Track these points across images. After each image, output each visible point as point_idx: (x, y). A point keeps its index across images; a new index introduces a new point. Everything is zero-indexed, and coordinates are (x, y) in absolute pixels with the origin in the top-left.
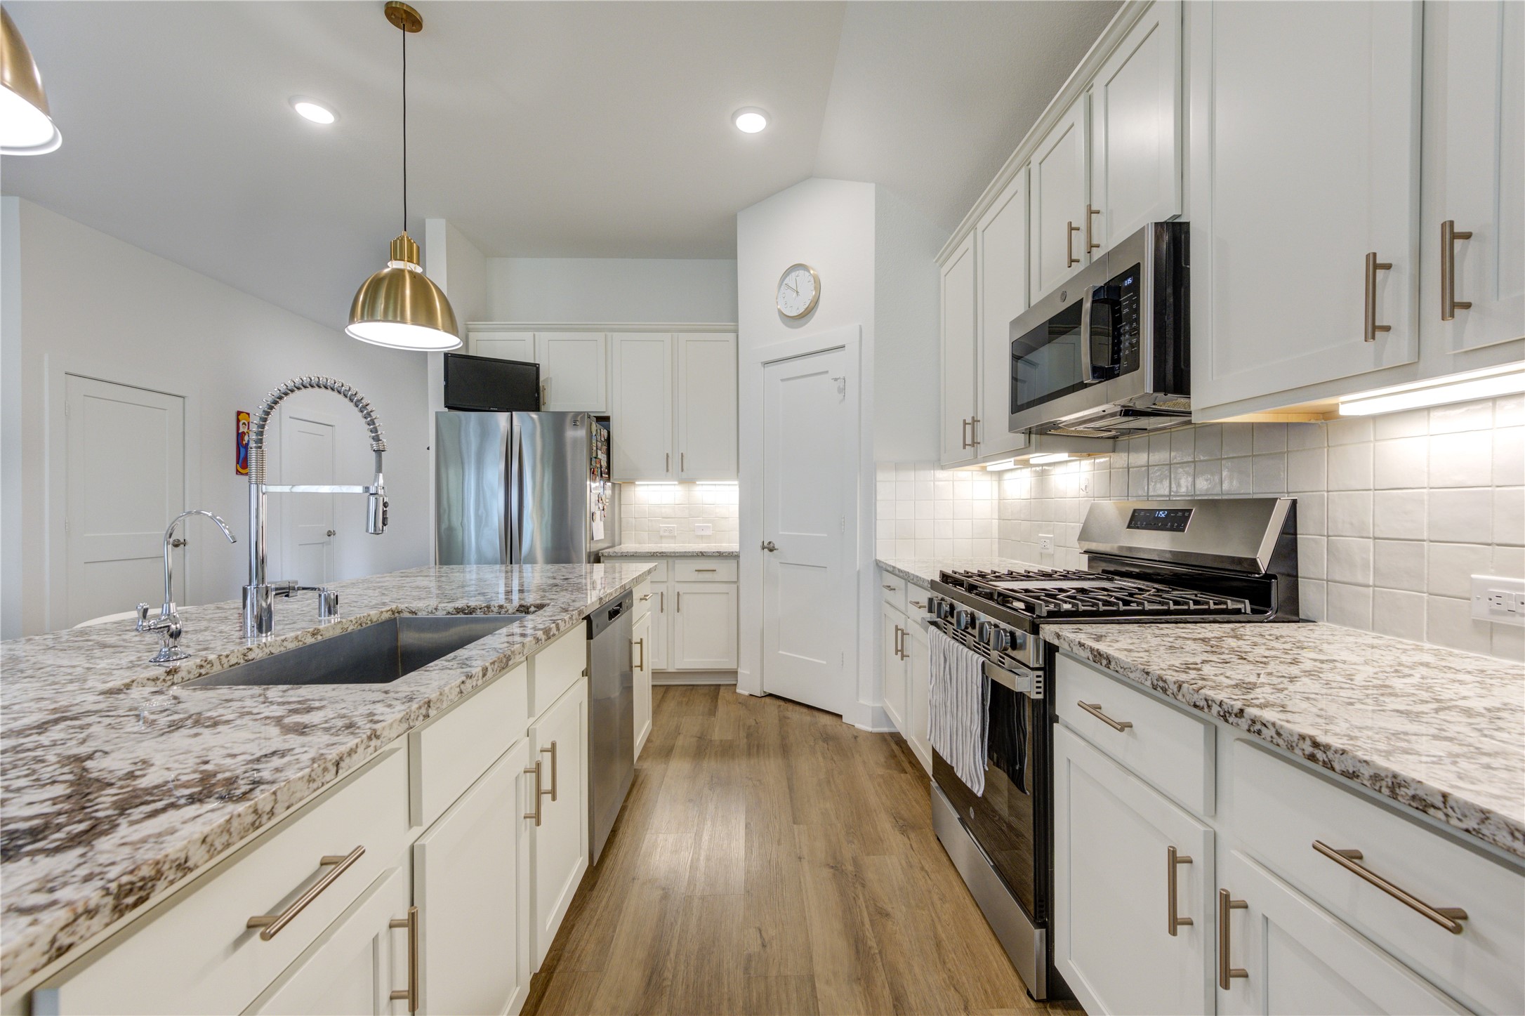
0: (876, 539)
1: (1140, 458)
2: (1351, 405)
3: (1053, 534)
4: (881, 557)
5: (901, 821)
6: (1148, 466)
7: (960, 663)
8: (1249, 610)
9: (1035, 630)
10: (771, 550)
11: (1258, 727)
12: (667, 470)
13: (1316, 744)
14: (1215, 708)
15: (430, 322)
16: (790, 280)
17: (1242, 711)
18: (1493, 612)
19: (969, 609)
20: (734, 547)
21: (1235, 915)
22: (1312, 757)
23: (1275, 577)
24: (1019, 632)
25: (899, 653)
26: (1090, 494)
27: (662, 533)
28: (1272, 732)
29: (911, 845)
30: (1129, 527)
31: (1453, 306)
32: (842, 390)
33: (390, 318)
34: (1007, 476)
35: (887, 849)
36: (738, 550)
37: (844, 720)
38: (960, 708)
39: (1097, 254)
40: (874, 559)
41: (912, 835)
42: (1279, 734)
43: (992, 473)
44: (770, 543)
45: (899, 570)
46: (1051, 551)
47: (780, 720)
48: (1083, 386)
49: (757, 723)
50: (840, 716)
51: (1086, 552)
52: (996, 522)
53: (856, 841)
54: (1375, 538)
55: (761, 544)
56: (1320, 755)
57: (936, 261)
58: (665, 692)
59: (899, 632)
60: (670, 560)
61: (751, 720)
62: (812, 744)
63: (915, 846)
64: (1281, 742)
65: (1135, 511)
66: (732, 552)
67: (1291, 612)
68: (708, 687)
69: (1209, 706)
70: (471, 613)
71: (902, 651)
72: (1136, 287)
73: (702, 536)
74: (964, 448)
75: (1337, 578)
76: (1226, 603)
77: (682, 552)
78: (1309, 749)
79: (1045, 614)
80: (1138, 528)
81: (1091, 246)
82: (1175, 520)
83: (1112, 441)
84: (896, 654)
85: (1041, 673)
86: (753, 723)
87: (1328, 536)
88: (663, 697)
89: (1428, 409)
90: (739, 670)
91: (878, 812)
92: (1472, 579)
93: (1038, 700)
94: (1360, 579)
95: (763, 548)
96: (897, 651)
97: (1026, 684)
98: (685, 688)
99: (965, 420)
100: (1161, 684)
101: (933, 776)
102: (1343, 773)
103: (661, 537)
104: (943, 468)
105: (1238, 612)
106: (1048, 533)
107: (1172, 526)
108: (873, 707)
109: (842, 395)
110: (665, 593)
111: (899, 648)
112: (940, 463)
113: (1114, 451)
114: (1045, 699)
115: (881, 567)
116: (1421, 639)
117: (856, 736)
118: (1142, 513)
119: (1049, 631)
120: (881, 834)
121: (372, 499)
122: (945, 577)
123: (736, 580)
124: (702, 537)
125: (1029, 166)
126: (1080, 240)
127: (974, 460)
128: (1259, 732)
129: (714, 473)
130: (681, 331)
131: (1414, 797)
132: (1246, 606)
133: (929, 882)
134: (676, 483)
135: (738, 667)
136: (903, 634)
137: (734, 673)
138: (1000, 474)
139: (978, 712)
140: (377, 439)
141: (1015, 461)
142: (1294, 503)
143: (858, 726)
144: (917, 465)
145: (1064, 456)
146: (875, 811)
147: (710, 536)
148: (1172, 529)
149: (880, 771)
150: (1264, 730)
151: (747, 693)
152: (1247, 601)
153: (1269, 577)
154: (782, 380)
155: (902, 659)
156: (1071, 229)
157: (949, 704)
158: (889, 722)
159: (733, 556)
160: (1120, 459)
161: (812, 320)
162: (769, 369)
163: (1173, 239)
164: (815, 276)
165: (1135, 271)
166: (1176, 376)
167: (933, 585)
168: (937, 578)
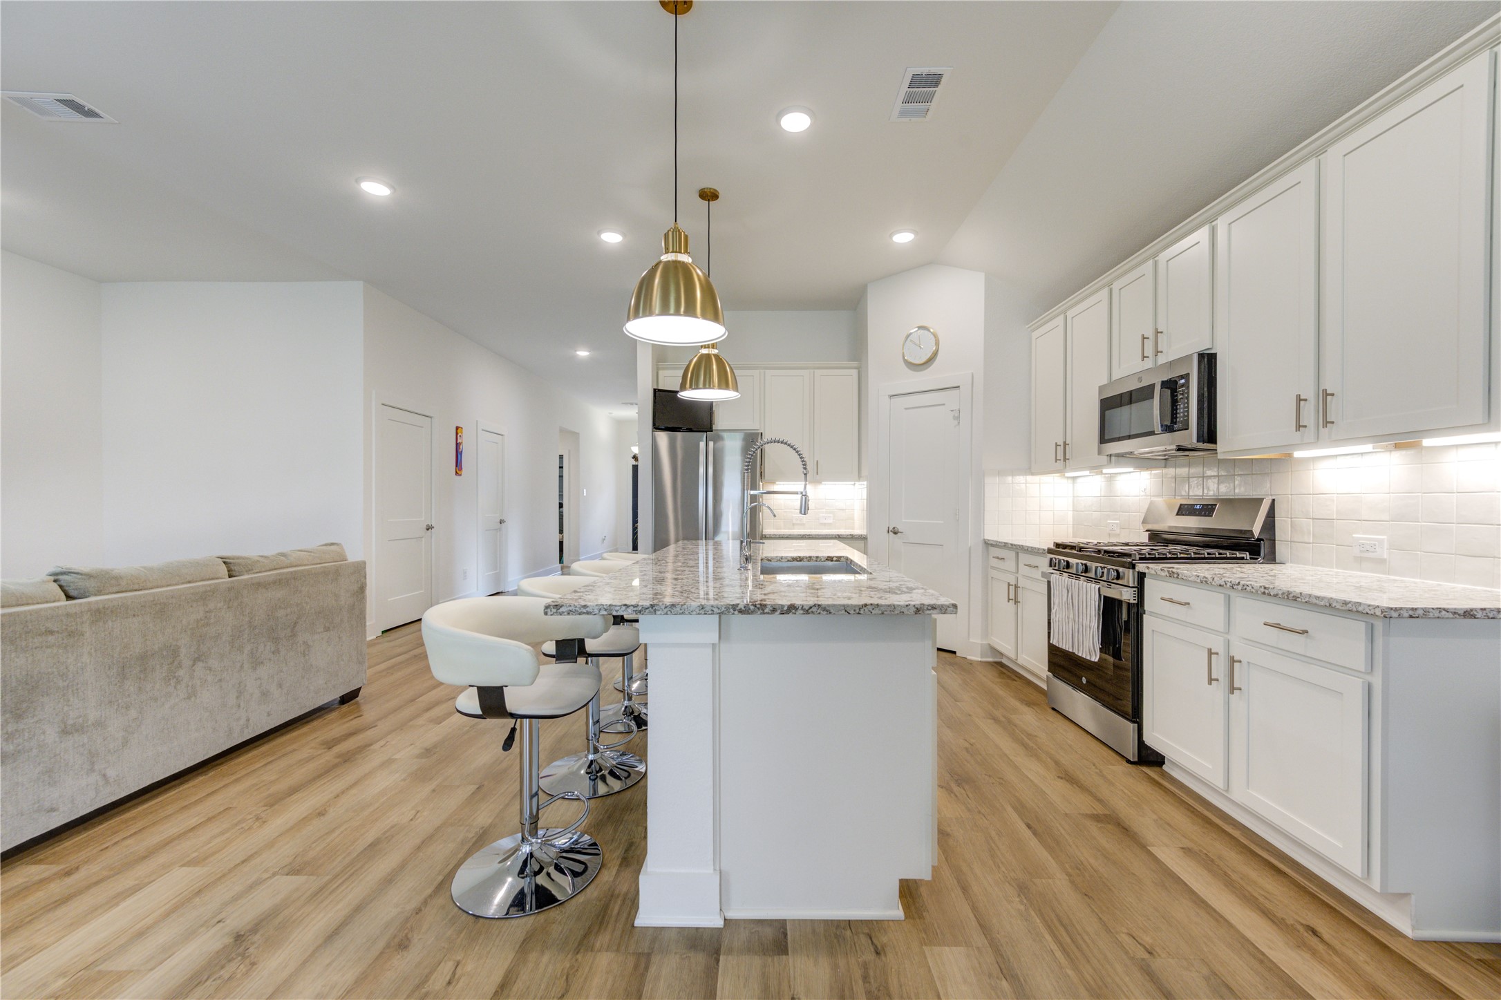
0: (984, 524)
1: (1183, 471)
2: (1297, 454)
3: (1119, 520)
4: (991, 535)
6: (1188, 476)
7: (1081, 592)
8: (1248, 558)
9: (1133, 567)
10: (895, 533)
11: (1245, 587)
13: (1265, 588)
14: (1229, 584)
15: (727, 387)
16: (916, 338)
17: (1239, 583)
18: (1361, 552)
19: (1084, 562)
20: (862, 531)
21: (1236, 665)
22: (1264, 593)
23: (1263, 540)
24: (1121, 570)
25: (1014, 600)
26: (1148, 493)
28: (1250, 588)
30: (1177, 514)
31: (1326, 423)
32: (957, 418)
34: (1079, 480)
35: (1022, 713)
36: (866, 534)
37: (957, 654)
38: (1081, 617)
39: (1162, 360)
40: (982, 538)
42: (1253, 588)
43: (1068, 478)
44: (894, 528)
45: (1012, 545)
46: (1118, 531)
48: (1152, 433)
51: (1147, 531)
52: (1070, 514)
53: (1000, 709)
54: (1313, 519)
55: (887, 529)
56: (1267, 591)
57: (1028, 328)
59: (1012, 587)
64: (1253, 591)
65: (1181, 505)
66: (859, 535)
67: (1272, 558)
69: (1226, 584)
70: (801, 561)
71: (1016, 598)
72: (1187, 385)
74: (1056, 462)
75: (1295, 540)
76: (1236, 554)
78: (1263, 590)
79: (1138, 559)
80: (1183, 515)
81: (1157, 352)
82: (1207, 510)
83: (1166, 461)
84: (1008, 602)
85: (1135, 589)
87: (1291, 518)
89: (1336, 456)
92: (1353, 537)
93: (1134, 604)
94: (1306, 540)
95: (889, 531)
96: (1009, 600)
97: (1127, 595)
99: (1056, 443)
100: (1205, 579)
102: (1274, 596)
103: (794, 524)
104: (1033, 474)
105: (1243, 558)
106: (1115, 520)
107: (1205, 513)
108: (982, 644)
109: (956, 422)
111: (1012, 597)
112: (1030, 471)
113: (1165, 467)
114: (1137, 604)
115: (988, 544)
116: (1333, 568)
117: (971, 663)
118: (1186, 506)
119: (1141, 567)
121: (804, 497)
122: (1058, 545)
124: (825, 524)
125: (1111, 287)
126: (1149, 345)
127: (1061, 471)
128: (1246, 589)
129: (838, 475)
130: (819, 368)
131: (1293, 597)
132: (1247, 555)
136: (1016, 587)
138: (1074, 478)
139: (1095, 616)
140: (805, 469)
141: (1092, 471)
142: (1274, 500)
143: (969, 657)
144: (1014, 472)
145: (1132, 469)
146: (1004, 696)
147: (832, 524)
148: (1205, 515)
149: (999, 680)
150: (1248, 588)
152: (1248, 553)
153: (1259, 540)
154: (906, 409)
155: (1016, 604)
156: (1144, 338)
157: (1071, 616)
158: (995, 652)
159: (863, 538)
160: (1171, 471)
161: (932, 366)
162: (894, 400)
163: (1208, 362)
164: (935, 335)
165: (1186, 377)
166: (1209, 434)
167: (1050, 551)
168: (1052, 546)
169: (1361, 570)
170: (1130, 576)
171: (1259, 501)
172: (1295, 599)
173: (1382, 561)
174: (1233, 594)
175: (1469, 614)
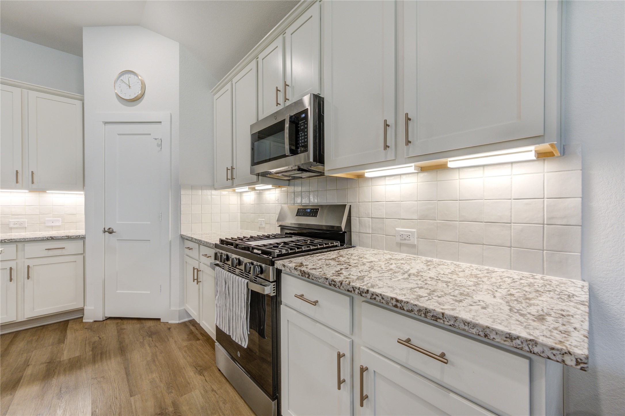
0: (180, 224)
1: (298, 189)
2: (369, 173)
3: (265, 219)
4: (184, 232)
5: (199, 368)
6: (302, 192)
7: (234, 284)
8: (339, 246)
9: (272, 264)
10: (110, 233)
11: (374, 296)
12: (17, 182)
13: (397, 301)
14: (357, 291)
16: (125, 78)
17: (368, 291)
18: (401, 240)
19: (238, 257)
20: (82, 232)
22: (396, 306)
23: (346, 232)
24: (263, 265)
25: (196, 281)
26: (279, 202)
27: (11, 225)
28: (380, 298)
29: (206, 380)
30: (297, 215)
31: (408, 141)
32: (160, 145)
34: (245, 194)
35: (193, 388)
36: (84, 234)
37: (161, 321)
38: (234, 306)
39: (287, 104)
40: (179, 234)
41: (206, 374)
42: (383, 298)
43: (238, 192)
44: (110, 229)
45: (195, 239)
46: (264, 226)
47: (118, 332)
48: (285, 156)
49: (100, 338)
50: (159, 319)
51: (280, 226)
52: (239, 214)
53: (173, 391)
54: (372, 218)
55: (103, 230)
56: (399, 305)
57: (212, 92)
58: (15, 337)
59: (196, 271)
60: (20, 245)
61: (95, 338)
62: (142, 341)
63: (207, 379)
64: (384, 301)
65: (298, 209)
66: (79, 236)
67: (350, 244)
68: (58, 324)
69: (354, 290)
71: (197, 279)
72: (307, 118)
73: (52, 226)
74: (227, 180)
75: (362, 232)
76: (333, 243)
77: (32, 238)
78: (394, 302)
79: (276, 256)
80: (300, 216)
81: (286, 99)
82: (314, 212)
83: (289, 181)
84: (194, 281)
85: (274, 283)
86: (97, 339)
87: (359, 217)
88: (11, 341)
89: (385, 176)
90: (85, 308)
91: (185, 368)
92: (396, 230)
93: (273, 296)
94: (368, 232)
95: (105, 232)
96: (194, 280)
97: (269, 290)
98: (36, 329)
99: (227, 168)
100: (333, 283)
101: (216, 340)
102: (408, 311)
104: (215, 189)
105: (336, 246)
106: (263, 219)
107: (312, 215)
108: (179, 310)
109: (159, 148)
110: (14, 267)
111: (196, 278)
112: (214, 187)
113: (289, 186)
114: (276, 296)
115: (183, 238)
116: (384, 250)
117: (169, 327)
118: (301, 210)
119: (279, 264)
120: (188, 380)
122: (222, 241)
123: (83, 253)
125: (258, 59)
126: (281, 95)
127: (232, 186)
128: (375, 299)
131: (433, 316)
132: (338, 244)
133: (217, 396)
134: (27, 191)
135: (84, 306)
136: (198, 271)
137: (82, 310)
138: (241, 193)
139: (245, 307)
141: (249, 188)
142: (350, 205)
143: (170, 322)
144: (203, 187)
145: (270, 186)
146: (184, 368)
147: (60, 226)
148: (312, 216)
149: (185, 344)
150: (377, 298)
151: (92, 321)
152: (339, 242)
153: (345, 232)
154: (119, 134)
155: (197, 284)
156: (278, 90)
157: (228, 305)
158: (189, 315)
159: (82, 238)
160: (291, 189)
161: (140, 104)
162: (108, 126)
163: (319, 101)
164: (140, 78)
165: (306, 113)
166: (320, 158)
167: (216, 246)
168: (218, 242)
169: (401, 252)
170: (270, 272)
171: (344, 206)
173: (413, 246)
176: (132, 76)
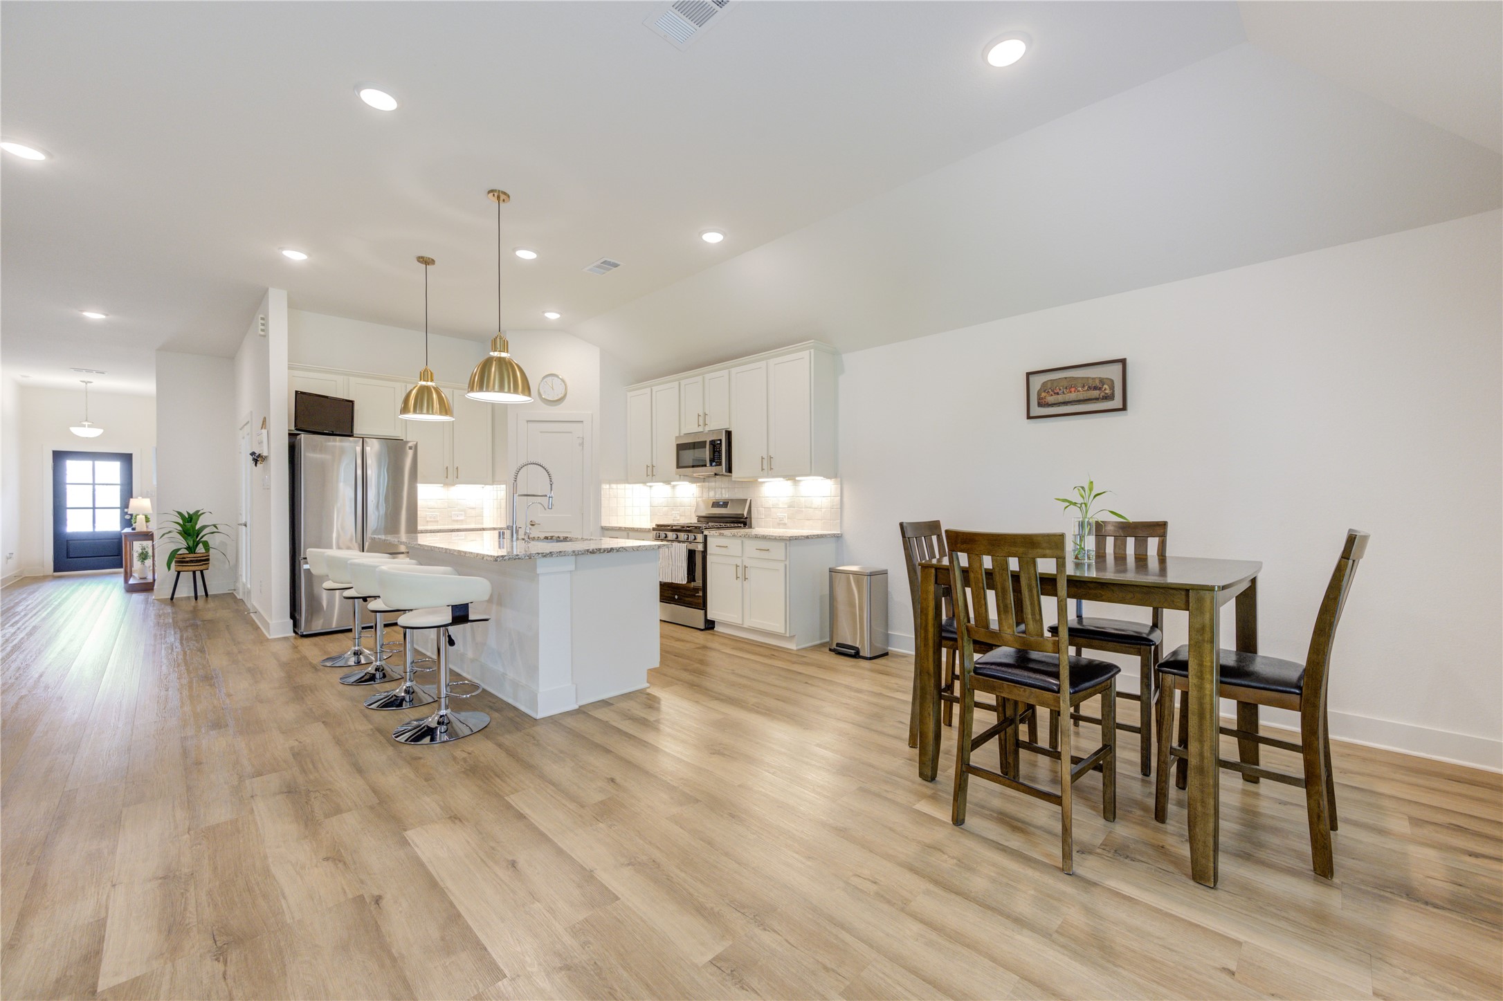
0: (601, 516)
1: (712, 485)
2: (760, 480)
3: (680, 511)
4: (604, 524)
6: (714, 488)
7: (676, 549)
9: (703, 533)
11: (749, 535)
12: (447, 477)
16: (549, 380)
17: (740, 537)
18: (780, 521)
19: (675, 533)
21: (746, 569)
22: (755, 537)
23: (748, 518)
24: (696, 535)
26: (696, 496)
28: (751, 535)
30: (711, 507)
31: (771, 469)
32: (582, 443)
33: (431, 412)
34: (654, 488)
38: (676, 562)
39: (707, 429)
40: (600, 526)
43: (648, 486)
44: (532, 522)
45: (625, 528)
46: (678, 518)
48: (705, 466)
51: (697, 515)
54: (764, 508)
56: (749, 538)
57: (626, 389)
64: (752, 537)
65: (712, 502)
67: (750, 527)
69: (742, 535)
72: (721, 443)
74: (645, 477)
75: (757, 517)
76: (738, 525)
78: (755, 535)
79: (704, 528)
80: (714, 507)
81: (705, 424)
82: (725, 504)
83: (704, 480)
85: (703, 544)
87: (756, 507)
89: (772, 482)
92: (776, 515)
93: (702, 551)
94: (761, 516)
95: (529, 524)
97: (700, 547)
99: (646, 466)
100: (734, 535)
103: (427, 522)
104: (629, 483)
105: (741, 527)
107: (723, 506)
109: (581, 446)
112: (628, 481)
113: (704, 482)
114: (704, 551)
115: (605, 529)
118: (714, 503)
119: (706, 532)
122: (658, 526)
125: (680, 382)
126: (701, 419)
130: (457, 389)
132: (742, 525)
138: (651, 486)
139: (684, 560)
141: (664, 484)
142: (751, 500)
144: (618, 482)
145: (689, 484)
147: (463, 520)
153: (746, 518)
154: (541, 432)
156: (699, 415)
157: (671, 563)
161: (561, 405)
162: (530, 424)
163: (729, 434)
164: (563, 381)
165: (721, 440)
166: (729, 470)
167: (654, 529)
168: (654, 526)
169: (780, 528)
170: (700, 538)
171: (745, 500)
172: (765, 538)
173: (785, 524)
174: (744, 540)
175: (807, 537)
176: (556, 378)
